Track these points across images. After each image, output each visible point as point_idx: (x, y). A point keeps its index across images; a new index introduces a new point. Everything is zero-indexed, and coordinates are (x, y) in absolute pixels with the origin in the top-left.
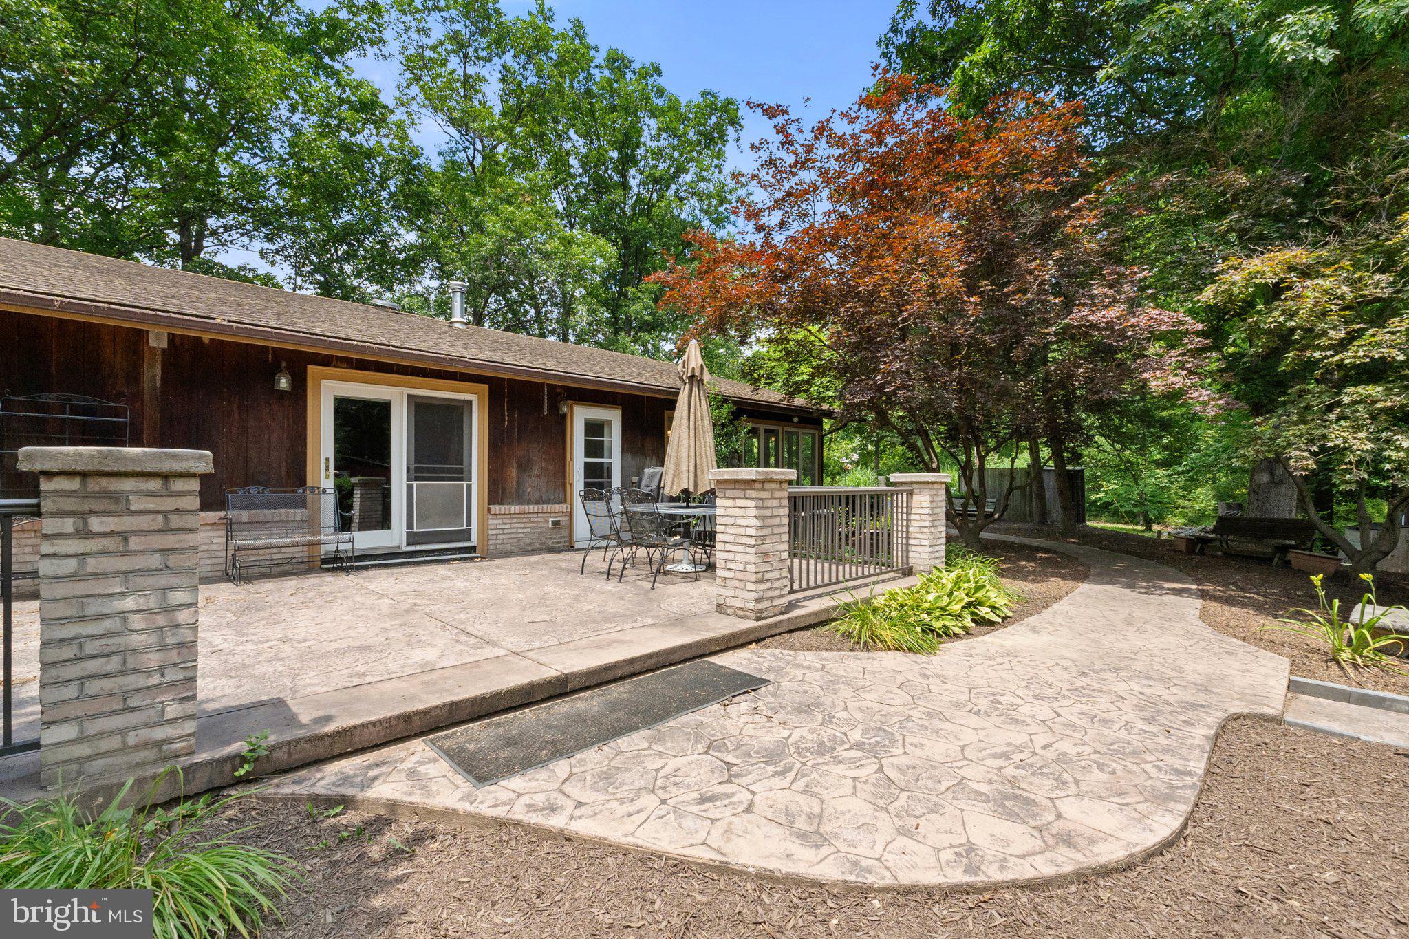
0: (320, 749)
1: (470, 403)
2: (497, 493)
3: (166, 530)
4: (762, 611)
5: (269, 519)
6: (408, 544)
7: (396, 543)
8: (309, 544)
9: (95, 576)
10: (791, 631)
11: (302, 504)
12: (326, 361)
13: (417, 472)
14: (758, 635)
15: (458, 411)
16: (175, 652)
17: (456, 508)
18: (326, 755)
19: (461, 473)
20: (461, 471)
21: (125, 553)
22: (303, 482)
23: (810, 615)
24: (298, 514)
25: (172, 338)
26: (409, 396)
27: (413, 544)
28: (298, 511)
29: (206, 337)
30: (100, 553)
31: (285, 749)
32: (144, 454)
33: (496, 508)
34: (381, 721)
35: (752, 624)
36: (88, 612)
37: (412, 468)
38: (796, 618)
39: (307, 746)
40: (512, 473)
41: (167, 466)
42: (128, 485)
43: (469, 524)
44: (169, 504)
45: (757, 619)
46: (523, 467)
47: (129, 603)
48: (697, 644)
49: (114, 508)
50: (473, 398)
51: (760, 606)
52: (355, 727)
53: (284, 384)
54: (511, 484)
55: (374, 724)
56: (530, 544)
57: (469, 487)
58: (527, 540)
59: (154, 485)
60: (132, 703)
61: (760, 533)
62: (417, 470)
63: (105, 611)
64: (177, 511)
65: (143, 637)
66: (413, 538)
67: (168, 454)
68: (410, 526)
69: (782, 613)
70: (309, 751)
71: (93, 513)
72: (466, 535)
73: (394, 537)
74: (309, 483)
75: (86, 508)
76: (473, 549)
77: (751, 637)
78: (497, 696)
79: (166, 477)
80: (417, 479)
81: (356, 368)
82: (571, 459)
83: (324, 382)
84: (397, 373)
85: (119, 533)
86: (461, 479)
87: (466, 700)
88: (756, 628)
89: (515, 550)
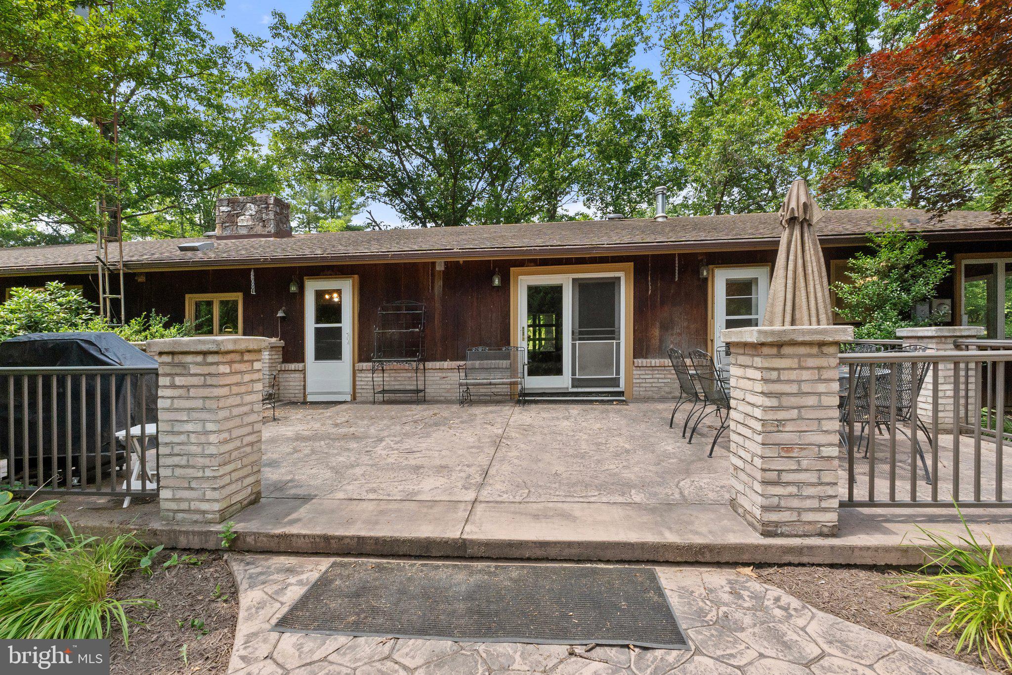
0: (272, 544)
1: (619, 278)
2: (641, 349)
3: (205, 386)
4: (777, 524)
5: (489, 366)
6: (573, 387)
7: (565, 386)
8: (511, 384)
9: (177, 410)
10: (832, 566)
11: (507, 357)
12: (521, 263)
13: (580, 334)
14: (759, 558)
15: (612, 285)
16: (208, 459)
17: (608, 360)
18: (275, 549)
19: (613, 334)
20: (613, 332)
21: (188, 398)
22: (509, 344)
23: (887, 550)
24: (504, 363)
25: (446, 263)
26: (574, 280)
27: (577, 387)
28: (505, 362)
29: (461, 260)
30: (180, 397)
31: (253, 537)
32: (190, 341)
33: (639, 361)
34: (309, 536)
35: (755, 539)
36: (175, 429)
37: (577, 331)
38: (852, 549)
39: (265, 539)
40: (656, 332)
41: (204, 348)
42: (189, 359)
43: (618, 373)
44: (206, 370)
45: (766, 534)
46: (666, 327)
47: (189, 427)
48: (643, 546)
49: (184, 372)
50: (621, 274)
51: (774, 517)
52: (293, 535)
53: (497, 282)
54: (655, 342)
55: (304, 536)
56: (670, 393)
57: (618, 345)
58: (667, 389)
59: (199, 359)
60: (193, 485)
61: (771, 416)
62: (581, 333)
63: (181, 430)
64: (209, 374)
65: (195, 448)
66: (576, 383)
67: (199, 341)
68: (574, 374)
69: (821, 535)
70: (264, 543)
71: (177, 374)
72: (615, 382)
73: (563, 382)
74: (512, 344)
75: (174, 372)
76: (621, 393)
77: (746, 558)
78: (395, 541)
79: (205, 353)
80: (580, 339)
81: (540, 265)
82: (713, 318)
83: (520, 277)
84: (566, 264)
85: (186, 386)
86: (613, 339)
87: (371, 538)
88: (757, 547)
89: (656, 396)
